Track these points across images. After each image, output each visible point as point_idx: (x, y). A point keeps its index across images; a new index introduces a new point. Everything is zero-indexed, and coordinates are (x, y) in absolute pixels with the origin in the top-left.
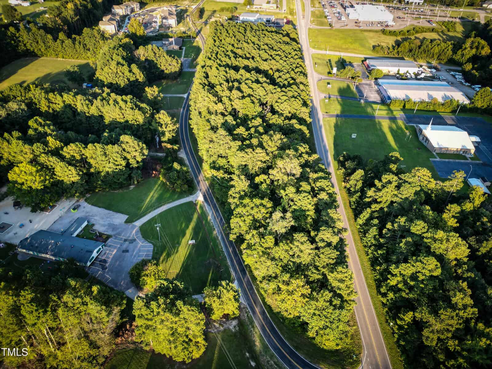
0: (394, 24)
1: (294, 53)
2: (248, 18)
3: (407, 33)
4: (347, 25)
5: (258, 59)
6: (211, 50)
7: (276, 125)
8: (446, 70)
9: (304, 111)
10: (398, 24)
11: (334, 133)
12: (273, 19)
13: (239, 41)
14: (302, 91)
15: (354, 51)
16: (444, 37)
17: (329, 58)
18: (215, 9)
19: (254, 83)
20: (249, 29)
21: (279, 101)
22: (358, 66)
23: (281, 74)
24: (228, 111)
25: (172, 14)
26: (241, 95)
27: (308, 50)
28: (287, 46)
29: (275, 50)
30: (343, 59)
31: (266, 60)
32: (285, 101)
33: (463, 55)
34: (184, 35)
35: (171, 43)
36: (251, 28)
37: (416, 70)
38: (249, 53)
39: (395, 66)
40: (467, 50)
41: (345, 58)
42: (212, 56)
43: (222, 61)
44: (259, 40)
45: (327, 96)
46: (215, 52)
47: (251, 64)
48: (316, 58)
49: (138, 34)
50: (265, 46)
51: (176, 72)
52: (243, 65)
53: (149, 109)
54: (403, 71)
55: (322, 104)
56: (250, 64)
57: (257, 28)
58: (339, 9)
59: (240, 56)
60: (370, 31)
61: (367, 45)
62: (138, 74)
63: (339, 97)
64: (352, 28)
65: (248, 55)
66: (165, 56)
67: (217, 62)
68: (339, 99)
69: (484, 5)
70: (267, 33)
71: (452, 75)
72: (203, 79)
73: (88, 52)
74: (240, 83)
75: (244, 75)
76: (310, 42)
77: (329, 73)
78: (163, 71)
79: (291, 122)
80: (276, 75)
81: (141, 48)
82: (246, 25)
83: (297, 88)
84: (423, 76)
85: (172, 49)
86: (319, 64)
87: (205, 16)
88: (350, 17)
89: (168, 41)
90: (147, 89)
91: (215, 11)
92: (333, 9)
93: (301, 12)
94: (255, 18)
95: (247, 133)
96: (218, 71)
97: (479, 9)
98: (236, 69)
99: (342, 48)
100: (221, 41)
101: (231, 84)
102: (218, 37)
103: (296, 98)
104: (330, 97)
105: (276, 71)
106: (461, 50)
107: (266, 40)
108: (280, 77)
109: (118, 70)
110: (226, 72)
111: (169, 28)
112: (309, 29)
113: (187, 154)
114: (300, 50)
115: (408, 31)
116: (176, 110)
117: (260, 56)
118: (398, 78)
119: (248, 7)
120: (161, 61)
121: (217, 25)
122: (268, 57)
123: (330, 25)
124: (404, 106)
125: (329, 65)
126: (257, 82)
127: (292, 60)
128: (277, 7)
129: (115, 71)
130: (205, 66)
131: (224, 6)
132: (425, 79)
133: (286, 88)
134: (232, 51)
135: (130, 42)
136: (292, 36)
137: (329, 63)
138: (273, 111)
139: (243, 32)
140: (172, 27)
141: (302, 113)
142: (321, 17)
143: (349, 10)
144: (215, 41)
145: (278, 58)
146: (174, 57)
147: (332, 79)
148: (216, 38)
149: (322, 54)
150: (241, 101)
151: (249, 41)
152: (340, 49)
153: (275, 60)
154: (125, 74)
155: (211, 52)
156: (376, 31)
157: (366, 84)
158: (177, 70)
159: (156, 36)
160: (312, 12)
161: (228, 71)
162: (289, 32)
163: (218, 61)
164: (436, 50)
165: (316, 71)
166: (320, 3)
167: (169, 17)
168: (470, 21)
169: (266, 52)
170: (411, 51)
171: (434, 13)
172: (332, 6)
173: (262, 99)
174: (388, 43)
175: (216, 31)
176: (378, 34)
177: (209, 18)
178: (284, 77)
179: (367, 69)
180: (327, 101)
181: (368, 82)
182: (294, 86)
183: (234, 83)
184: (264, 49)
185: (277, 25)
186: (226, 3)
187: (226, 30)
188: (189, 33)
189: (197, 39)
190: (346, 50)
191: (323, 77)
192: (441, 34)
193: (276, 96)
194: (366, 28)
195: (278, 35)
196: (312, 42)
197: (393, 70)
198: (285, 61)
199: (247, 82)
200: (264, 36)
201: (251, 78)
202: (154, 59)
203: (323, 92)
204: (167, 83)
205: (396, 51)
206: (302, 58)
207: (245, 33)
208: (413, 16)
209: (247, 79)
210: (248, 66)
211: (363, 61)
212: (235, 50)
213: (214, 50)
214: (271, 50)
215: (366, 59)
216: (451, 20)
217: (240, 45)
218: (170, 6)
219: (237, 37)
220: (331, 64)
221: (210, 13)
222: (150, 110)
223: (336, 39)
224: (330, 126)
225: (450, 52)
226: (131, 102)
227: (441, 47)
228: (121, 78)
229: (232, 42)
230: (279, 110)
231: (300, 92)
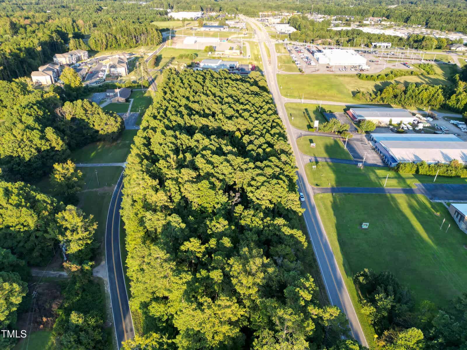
0: (369, 68)
1: (266, 107)
2: (209, 64)
3: (385, 78)
4: (318, 70)
5: (220, 116)
6: (159, 106)
7: (251, 230)
8: (444, 118)
9: (292, 198)
10: (373, 68)
11: (334, 220)
12: (237, 65)
13: (196, 93)
14: (285, 163)
15: (331, 98)
16: (427, 80)
17: (305, 108)
18: (173, 56)
19: (215, 156)
20: (208, 77)
21: (253, 183)
22: (341, 116)
23: (252, 138)
24: (176, 200)
25: (123, 62)
26: (194, 174)
27: (280, 99)
28: (257, 99)
29: (242, 103)
30: (322, 108)
31: (230, 118)
32: (262, 184)
33: (458, 101)
34: (134, 85)
35: (116, 95)
36: (212, 76)
37: (411, 120)
38: (209, 109)
39: (386, 116)
40: (462, 95)
41: (324, 107)
42: (159, 113)
43: (171, 122)
44: (221, 91)
45: (313, 159)
46: (164, 108)
47: (212, 124)
48: (290, 108)
49: (73, 85)
50: (230, 99)
51: (114, 132)
52: (201, 125)
53: (49, 202)
54: (395, 121)
55: (308, 173)
56: (209, 124)
57: (219, 77)
58: (307, 54)
59: (197, 113)
60: (345, 76)
61: (345, 91)
62: (54, 140)
63: (329, 160)
64: (324, 73)
65: (207, 111)
66: (100, 113)
67: (164, 123)
68: (330, 163)
69: (452, 48)
70: (230, 82)
71: (453, 124)
72: (142, 148)
73: (4, 109)
74: (195, 154)
75: (201, 141)
76: (280, 89)
77: (310, 127)
78: (97, 131)
79: (275, 222)
80: (246, 139)
81: (67, 104)
82: (205, 73)
83: (277, 161)
84: (421, 126)
85: (116, 102)
86: (295, 116)
87: (162, 63)
88: (320, 62)
89: (114, 92)
90: (56, 166)
91: (173, 58)
92: (300, 54)
93: (266, 58)
94: (218, 64)
95: (203, 248)
96: (163, 137)
97: (448, 52)
98: (190, 131)
99: (318, 95)
100: (173, 92)
101: (181, 156)
102: (170, 88)
103: (277, 178)
104: (317, 162)
105: (245, 134)
106: (454, 95)
107: (230, 91)
108: (251, 142)
109: (25, 136)
110: (176, 137)
111: (117, 77)
112: (278, 75)
113: (110, 270)
114: (272, 101)
115: (386, 75)
116: (106, 188)
117: (222, 113)
118: (392, 131)
119: (210, 53)
120: (94, 119)
121: (172, 73)
122: (233, 113)
123: (300, 71)
124: (417, 171)
125: (308, 117)
126: (219, 152)
127: (264, 116)
128: (241, 53)
129: (19, 137)
130: (148, 127)
131: (183, 53)
132: (425, 131)
133: (262, 162)
134: (187, 107)
135: (56, 97)
136: (261, 84)
137: (306, 114)
138: (246, 202)
139: (201, 81)
140: (121, 76)
141: (290, 202)
142: (288, 62)
143: (317, 55)
144: (165, 93)
145: (246, 114)
146: (111, 115)
147: (313, 134)
148: (167, 90)
149: (296, 103)
150: (194, 185)
151: (208, 92)
152: (316, 97)
153: (243, 117)
154: (34, 142)
155: (159, 108)
156: (352, 76)
157: (358, 140)
158: (116, 130)
159: (100, 86)
160: (278, 57)
161: (179, 136)
162: (257, 79)
163: (165, 121)
164: (425, 95)
165: (293, 125)
166: (285, 48)
167: (118, 65)
168: (446, 64)
169: (230, 107)
170: (395, 96)
171: (406, 56)
172: (299, 52)
173: (227, 180)
174: (367, 89)
175: (167, 80)
176: (354, 78)
177: (166, 65)
178: (257, 142)
179: (352, 120)
180: (314, 167)
181: (358, 137)
182: (273, 159)
183: (186, 154)
184: (228, 103)
185: (242, 71)
186: (187, 50)
187: (181, 79)
188: (140, 82)
189: (150, 89)
190: (323, 97)
191: (303, 133)
192: (421, 76)
193: (248, 175)
194: (339, 73)
195: (244, 84)
196: (283, 89)
197: (385, 121)
198: (256, 119)
199: (204, 152)
200: (227, 85)
201: (211, 146)
202: (84, 118)
203: (306, 153)
204: (103, 146)
205: (379, 97)
206: (276, 113)
207: (204, 82)
208: (385, 59)
209: (205, 148)
210: (207, 126)
211: (345, 110)
212: (190, 105)
213: (163, 105)
214: (237, 104)
215: (348, 108)
216: (426, 62)
217: (197, 98)
218: (123, 54)
219: (193, 88)
220: (308, 114)
221: (168, 60)
222: (51, 204)
223: (309, 85)
224: (326, 209)
225: (441, 98)
226: (18, 195)
227: (430, 92)
228: (27, 148)
229: (187, 94)
230: (254, 199)
231: (282, 166)
